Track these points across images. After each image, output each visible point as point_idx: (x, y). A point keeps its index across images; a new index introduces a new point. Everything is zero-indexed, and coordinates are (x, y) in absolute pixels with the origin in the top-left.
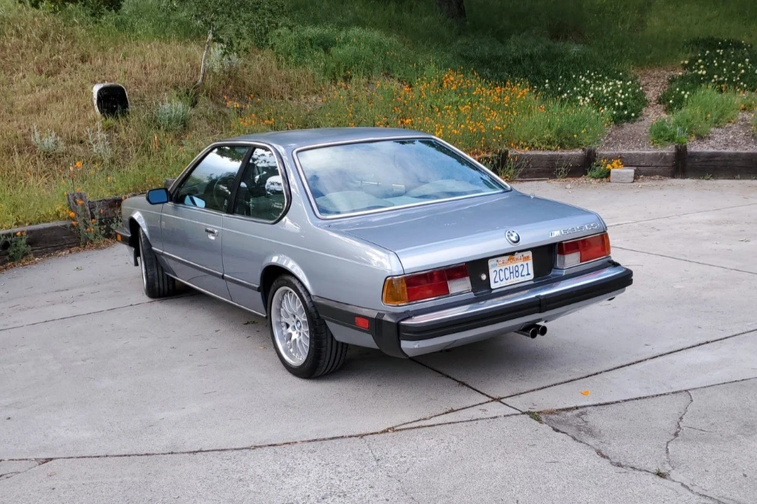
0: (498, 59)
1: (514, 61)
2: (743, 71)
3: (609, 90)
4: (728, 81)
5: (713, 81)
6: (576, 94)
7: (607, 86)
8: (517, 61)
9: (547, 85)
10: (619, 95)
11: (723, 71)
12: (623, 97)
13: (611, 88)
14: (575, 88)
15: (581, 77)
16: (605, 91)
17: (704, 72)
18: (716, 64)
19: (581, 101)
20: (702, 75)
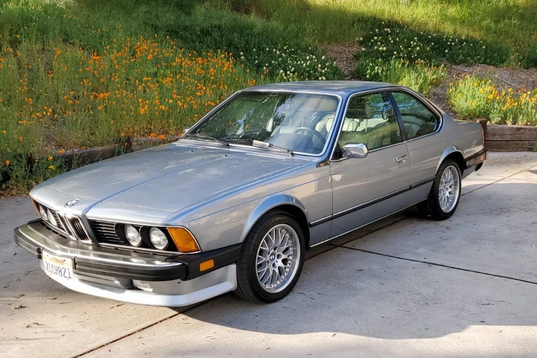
0: (186, 28)
1: (202, 31)
2: (418, 48)
3: (308, 63)
4: (407, 57)
5: (394, 56)
6: (276, 68)
7: (306, 61)
8: (206, 33)
9: (242, 57)
10: (320, 70)
11: (400, 48)
12: (323, 71)
13: (309, 62)
14: (273, 62)
15: (274, 50)
16: (304, 65)
17: (385, 48)
18: (392, 41)
19: (284, 74)
20: (383, 51)
